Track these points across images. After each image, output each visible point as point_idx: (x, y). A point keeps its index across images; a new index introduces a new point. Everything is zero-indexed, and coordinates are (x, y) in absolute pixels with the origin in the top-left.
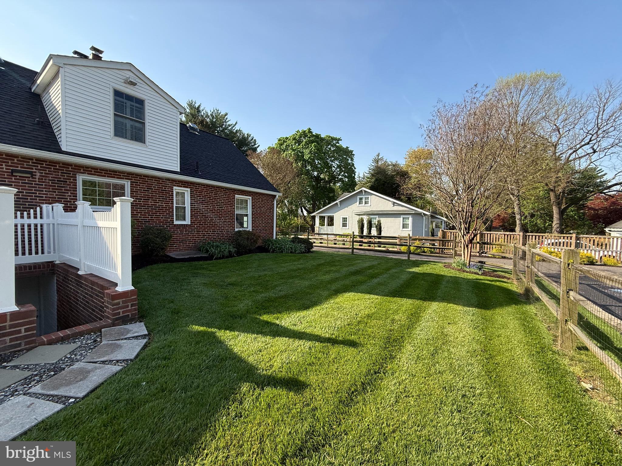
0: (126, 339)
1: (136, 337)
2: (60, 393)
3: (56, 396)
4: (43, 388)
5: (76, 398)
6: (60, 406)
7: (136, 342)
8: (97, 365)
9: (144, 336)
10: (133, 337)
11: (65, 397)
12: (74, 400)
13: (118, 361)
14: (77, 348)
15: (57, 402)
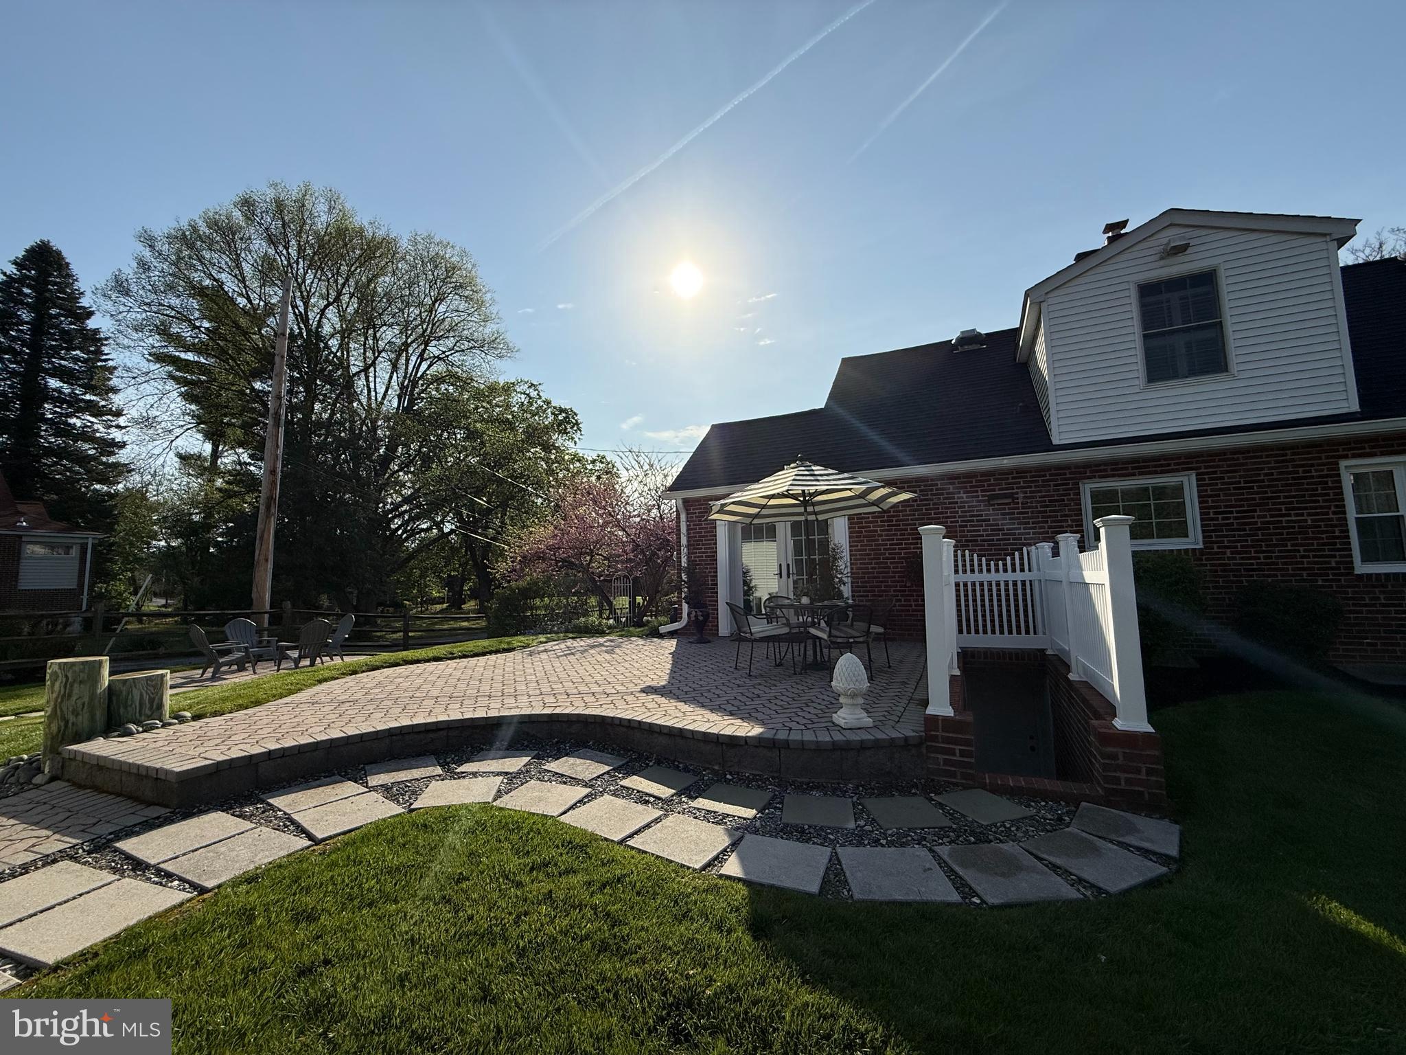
0: (1120, 844)
1: (1145, 853)
2: (966, 877)
3: (960, 877)
4: (950, 855)
5: (983, 901)
6: (955, 897)
7: (1138, 861)
8: (1039, 865)
9: (1164, 859)
10: (1139, 849)
11: (971, 888)
12: (978, 901)
13: (1080, 880)
14: (1026, 818)
15: (957, 889)
